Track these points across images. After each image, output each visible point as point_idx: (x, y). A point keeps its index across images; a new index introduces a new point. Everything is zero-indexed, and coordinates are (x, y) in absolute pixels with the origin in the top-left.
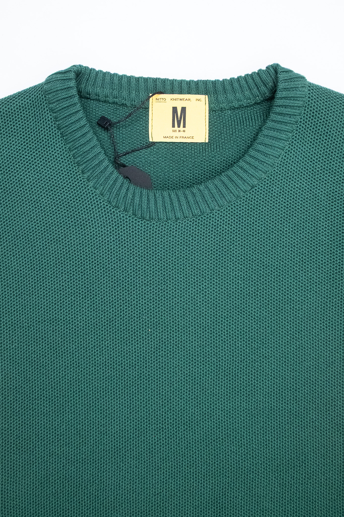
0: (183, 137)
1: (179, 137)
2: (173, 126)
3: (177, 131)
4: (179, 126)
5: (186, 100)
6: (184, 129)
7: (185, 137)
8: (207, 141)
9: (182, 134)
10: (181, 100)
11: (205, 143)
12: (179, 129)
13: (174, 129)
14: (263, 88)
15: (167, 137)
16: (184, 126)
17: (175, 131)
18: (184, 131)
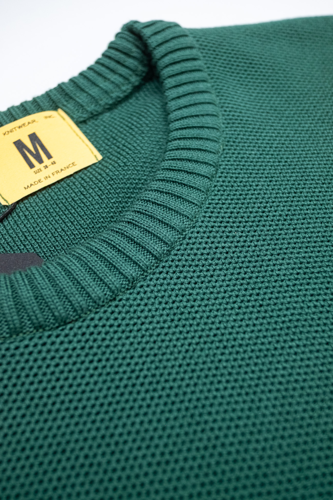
0: (57, 172)
1: (51, 175)
2: (31, 166)
3: (43, 169)
4: (40, 161)
5: (29, 123)
6: (52, 160)
7: (62, 170)
8: (100, 157)
9: (53, 169)
10: (19, 127)
11: (100, 162)
12: (43, 165)
13: (34, 169)
14: (130, 62)
15: (31, 185)
16: (49, 156)
17: (40, 170)
18: (54, 163)
